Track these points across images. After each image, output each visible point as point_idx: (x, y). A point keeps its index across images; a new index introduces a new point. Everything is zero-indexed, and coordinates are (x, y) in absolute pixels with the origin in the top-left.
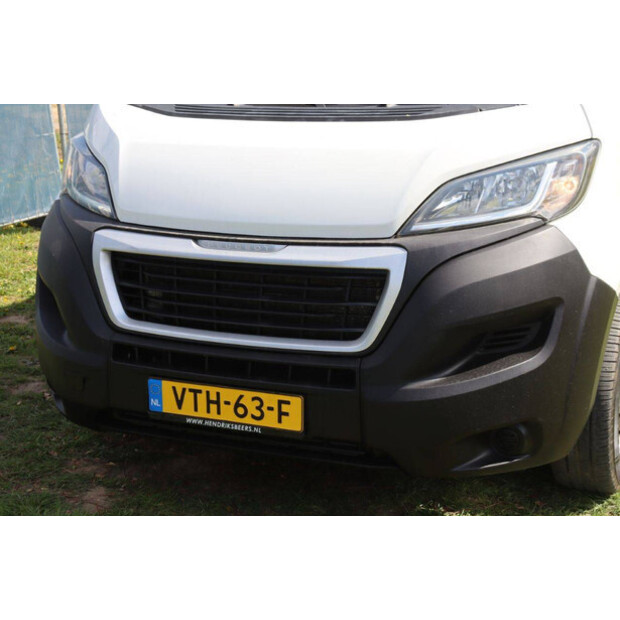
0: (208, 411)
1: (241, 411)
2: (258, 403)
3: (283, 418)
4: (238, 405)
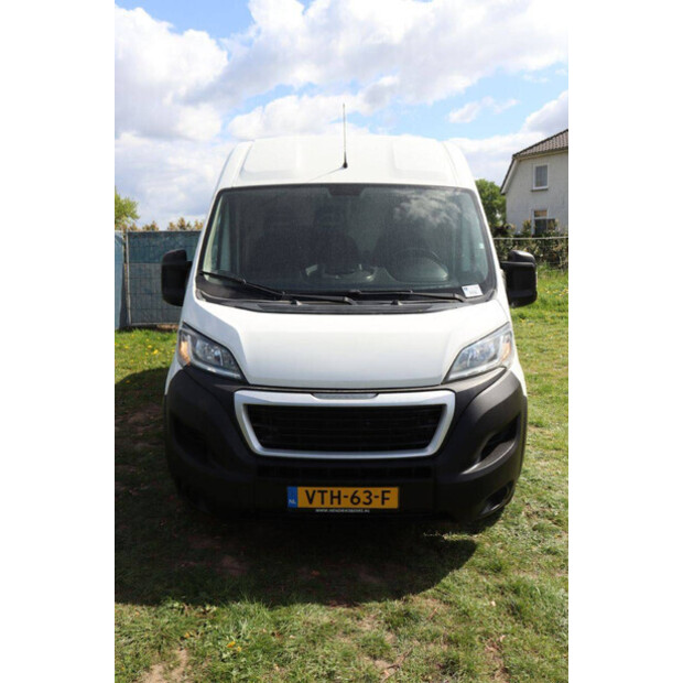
0: (332, 503)
1: (355, 500)
2: (367, 494)
3: (385, 501)
4: (353, 497)
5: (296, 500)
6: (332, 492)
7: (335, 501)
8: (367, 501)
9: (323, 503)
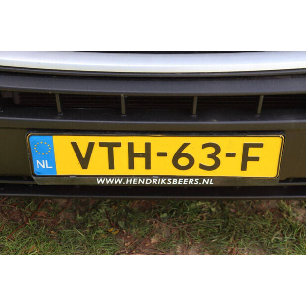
0: (131, 166)
1: (183, 162)
2: (211, 150)
3: (249, 163)
4: (179, 155)
5: (52, 162)
6: (131, 146)
7: (139, 162)
8: (211, 162)
9: (111, 166)
